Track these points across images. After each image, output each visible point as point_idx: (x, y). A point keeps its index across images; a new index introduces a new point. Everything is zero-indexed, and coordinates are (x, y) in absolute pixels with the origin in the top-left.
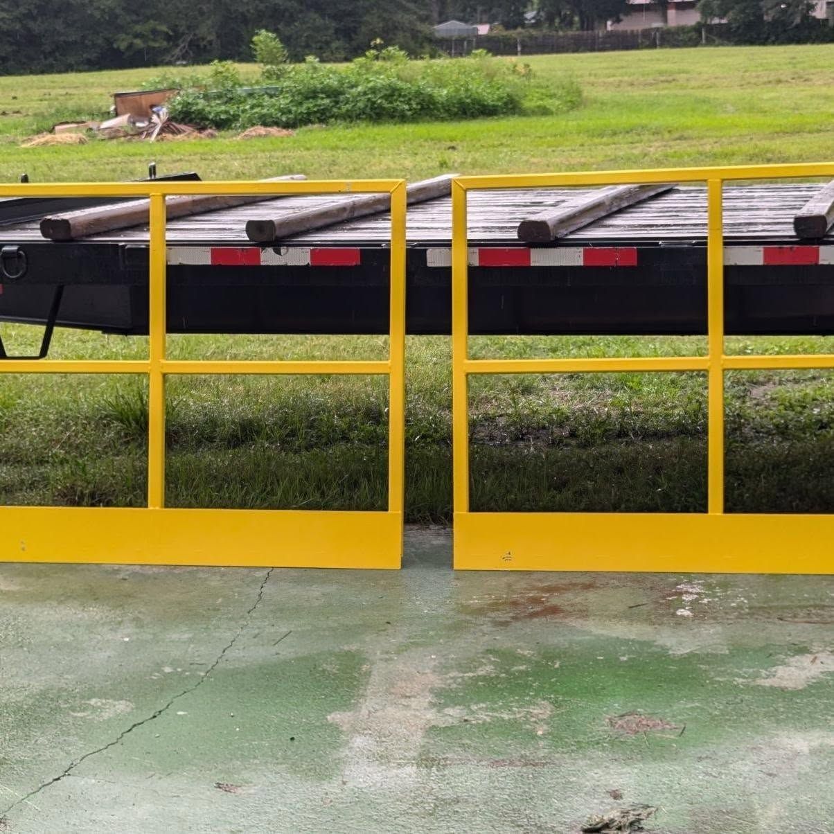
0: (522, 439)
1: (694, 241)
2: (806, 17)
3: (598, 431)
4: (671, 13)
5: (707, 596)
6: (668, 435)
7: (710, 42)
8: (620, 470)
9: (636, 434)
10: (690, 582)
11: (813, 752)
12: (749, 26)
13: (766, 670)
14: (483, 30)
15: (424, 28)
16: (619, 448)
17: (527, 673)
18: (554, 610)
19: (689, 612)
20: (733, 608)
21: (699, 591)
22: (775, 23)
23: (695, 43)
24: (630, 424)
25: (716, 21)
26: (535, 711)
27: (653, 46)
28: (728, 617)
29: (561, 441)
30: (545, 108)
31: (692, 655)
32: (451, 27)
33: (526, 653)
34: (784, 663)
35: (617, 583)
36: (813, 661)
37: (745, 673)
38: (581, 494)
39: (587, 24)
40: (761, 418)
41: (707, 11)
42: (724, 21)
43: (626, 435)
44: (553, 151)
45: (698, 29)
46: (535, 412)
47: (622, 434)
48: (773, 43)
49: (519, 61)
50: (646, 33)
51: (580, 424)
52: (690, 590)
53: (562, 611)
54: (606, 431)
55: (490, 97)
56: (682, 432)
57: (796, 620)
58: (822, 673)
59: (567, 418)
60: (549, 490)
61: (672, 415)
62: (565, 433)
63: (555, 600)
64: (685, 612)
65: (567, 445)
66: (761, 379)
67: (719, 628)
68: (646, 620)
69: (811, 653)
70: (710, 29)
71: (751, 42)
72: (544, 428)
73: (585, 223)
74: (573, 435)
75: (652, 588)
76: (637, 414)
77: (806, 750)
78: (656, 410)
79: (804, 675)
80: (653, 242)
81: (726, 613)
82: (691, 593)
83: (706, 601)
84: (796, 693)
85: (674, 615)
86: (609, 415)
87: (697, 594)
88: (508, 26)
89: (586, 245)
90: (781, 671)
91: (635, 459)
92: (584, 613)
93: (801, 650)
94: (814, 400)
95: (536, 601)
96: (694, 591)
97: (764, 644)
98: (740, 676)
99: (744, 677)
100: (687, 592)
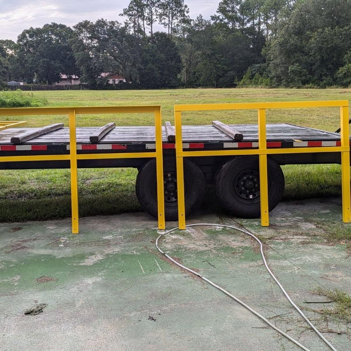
0: (20, 197)
1: (63, 143)
2: (107, 83)
3: (42, 194)
4: (73, 81)
5: (68, 240)
6: (62, 195)
7: (83, 89)
8: (47, 205)
9: (53, 195)
10: (64, 237)
11: (93, 283)
12: (93, 85)
13: (82, 260)
14: (22, 84)
15: (5, 83)
16: (48, 199)
17: (13, 267)
18: (24, 247)
19: (63, 245)
20: (75, 243)
21: (66, 239)
22: (99, 84)
23: (79, 89)
24: (52, 192)
25: (84, 83)
26: (15, 279)
27: (68, 89)
28: (74, 246)
29: (32, 197)
30: (37, 105)
31: (62, 258)
32: (13, 83)
33: (14, 261)
34: (87, 258)
35: (43, 238)
36: (95, 257)
37: (76, 262)
38: (35, 213)
39: (50, 83)
40: (88, 189)
41: (82, 81)
42: (86, 84)
43: (51, 195)
44: (39, 116)
45: (80, 85)
46: (25, 189)
47: (49, 195)
48: (99, 90)
49: (30, 92)
50: (66, 86)
51: (38, 192)
52: (64, 239)
53: (26, 247)
54: (45, 194)
55: (21, 101)
56: (65, 194)
57: (92, 245)
58: (98, 260)
59: (34, 191)
60: (26, 212)
61: (63, 189)
62: (33, 195)
63: (24, 244)
64: (62, 245)
65: (33, 198)
66: (89, 178)
67: (70, 249)
68: (50, 249)
69: (95, 255)
70: (83, 85)
71: (94, 89)
72: (27, 194)
73: (32, 138)
74: (35, 195)
75: (53, 239)
76: (54, 189)
77: (91, 283)
78: (59, 188)
79: (92, 261)
80: (51, 143)
81: (73, 245)
82: (64, 240)
83: (68, 242)
84: (90, 266)
85: (58, 246)
86: (46, 189)
87: (65, 240)
88: (28, 83)
89: (32, 144)
90: (86, 260)
91: (52, 202)
92: (33, 247)
93: (92, 254)
94: (102, 183)
95: (19, 245)
96: (65, 239)
97: (83, 253)
98: (75, 263)
99: (76, 263)
100: (63, 240)
